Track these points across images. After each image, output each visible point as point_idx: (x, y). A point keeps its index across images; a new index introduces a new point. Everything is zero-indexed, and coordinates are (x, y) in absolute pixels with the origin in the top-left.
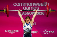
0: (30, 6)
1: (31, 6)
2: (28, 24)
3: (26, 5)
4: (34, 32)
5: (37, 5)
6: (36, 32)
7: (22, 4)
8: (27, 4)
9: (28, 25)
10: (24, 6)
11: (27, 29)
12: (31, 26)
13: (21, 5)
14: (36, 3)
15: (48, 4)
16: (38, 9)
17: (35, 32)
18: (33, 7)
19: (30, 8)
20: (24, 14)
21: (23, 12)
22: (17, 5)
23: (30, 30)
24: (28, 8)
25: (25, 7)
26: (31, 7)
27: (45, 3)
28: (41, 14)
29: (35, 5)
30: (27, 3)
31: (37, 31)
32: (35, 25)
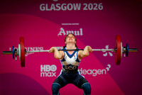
20: (55, 9)
28: (95, 9)
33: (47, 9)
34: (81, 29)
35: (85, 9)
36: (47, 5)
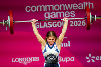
0: (57, 11)
1: (59, 10)
2: (51, 46)
3: (50, 10)
4: (68, 60)
5: (71, 8)
6: (72, 59)
7: (43, 7)
8: (51, 7)
9: (51, 48)
10: (46, 11)
11: (50, 55)
12: (57, 50)
13: (41, 10)
14: (69, 5)
15: (91, 5)
16: (73, 15)
17: (70, 59)
18: (63, 12)
19: (58, 14)
20: (47, 27)
21: (45, 23)
22: (32, 10)
23: (55, 57)
24: (55, 14)
25: (49, 13)
26: (60, 13)
27: (87, 3)
28: (79, 25)
29: (67, 9)
30: (52, 5)
31: (74, 58)
32: (69, 46)
33: (41, 27)
34: (69, 42)
35: (71, 25)
36: (41, 23)
